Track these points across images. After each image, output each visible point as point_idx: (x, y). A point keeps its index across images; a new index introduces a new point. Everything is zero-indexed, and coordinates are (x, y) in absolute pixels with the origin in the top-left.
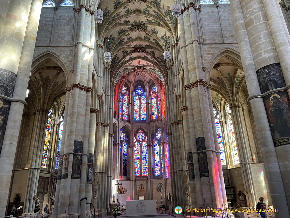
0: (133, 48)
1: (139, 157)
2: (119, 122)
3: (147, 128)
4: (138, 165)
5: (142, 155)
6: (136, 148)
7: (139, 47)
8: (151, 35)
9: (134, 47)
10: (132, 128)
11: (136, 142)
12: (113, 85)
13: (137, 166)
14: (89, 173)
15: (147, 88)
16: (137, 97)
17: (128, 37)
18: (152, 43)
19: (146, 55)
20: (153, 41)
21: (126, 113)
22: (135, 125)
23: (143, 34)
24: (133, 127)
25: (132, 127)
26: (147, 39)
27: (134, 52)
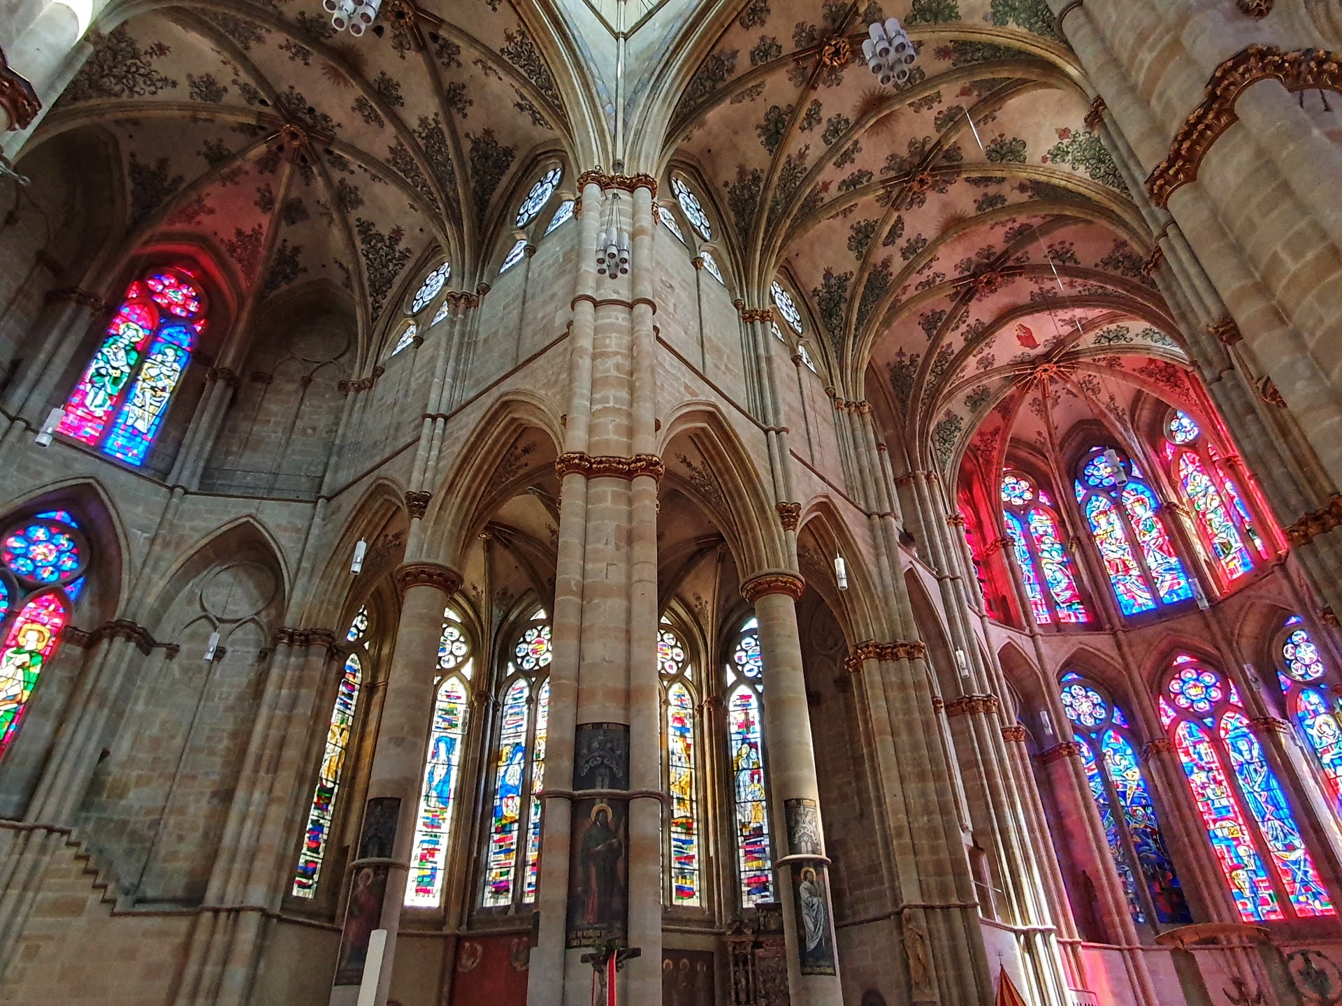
0: (953, 281)
1: (1225, 802)
2: (1035, 642)
3: (1213, 635)
4: (1242, 851)
5: (1246, 789)
6: (1187, 753)
7: (978, 265)
8: (999, 174)
9: (957, 275)
10: (1123, 656)
11: (1175, 723)
12: (928, 478)
13: (1238, 856)
14: (805, 911)
15: (1136, 444)
16: (1102, 502)
17: (902, 242)
18: (1021, 207)
19: (1035, 288)
20: (1025, 197)
21: (1067, 589)
22: (1132, 635)
23: (962, 197)
24: (1125, 649)
25: (1119, 646)
26: (990, 205)
27: (970, 299)
